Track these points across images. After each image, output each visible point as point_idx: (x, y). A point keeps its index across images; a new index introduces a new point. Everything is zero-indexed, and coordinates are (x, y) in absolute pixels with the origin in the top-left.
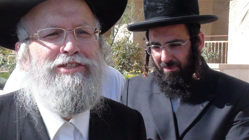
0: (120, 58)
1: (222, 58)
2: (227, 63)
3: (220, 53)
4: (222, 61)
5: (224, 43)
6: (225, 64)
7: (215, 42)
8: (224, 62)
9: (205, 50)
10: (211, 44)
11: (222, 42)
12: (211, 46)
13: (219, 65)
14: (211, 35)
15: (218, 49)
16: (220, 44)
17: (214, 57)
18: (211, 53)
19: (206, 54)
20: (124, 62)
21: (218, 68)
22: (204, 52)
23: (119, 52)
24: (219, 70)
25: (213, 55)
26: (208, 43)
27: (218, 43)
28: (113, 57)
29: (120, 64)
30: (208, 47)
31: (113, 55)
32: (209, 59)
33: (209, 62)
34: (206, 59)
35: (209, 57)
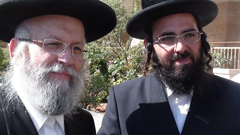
0: (135, 62)
1: (235, 63)
2: (239, 69)
3: (233, 59)
4: (235, 66)
5: (237, 50)
6: (238, 69)
7: (228, 48)
8: (236, 68)
9: (218, 55)
10: (225, 50)
11: (235, 48)
12: (225, 52)
13: (229, 70)
14: (226, 42)
15: (231, 55)
16: (234, 50)
17: (227, 63)
18: (224, 59)
19: (219, 60)
20: (139, 66)
21: (228, 73)
22: (217, 58)
23: (133, 56)
24: (229, 76)
25: (226, 61)
26: (221, 50)
27: (231, 49)
28: (128, 61)
29: (134, 68)
30: (221, 53)
31: (128, 59)
32: (222, 65)
33: (222, 68)
34: (219, 65)
35: (222, 62)
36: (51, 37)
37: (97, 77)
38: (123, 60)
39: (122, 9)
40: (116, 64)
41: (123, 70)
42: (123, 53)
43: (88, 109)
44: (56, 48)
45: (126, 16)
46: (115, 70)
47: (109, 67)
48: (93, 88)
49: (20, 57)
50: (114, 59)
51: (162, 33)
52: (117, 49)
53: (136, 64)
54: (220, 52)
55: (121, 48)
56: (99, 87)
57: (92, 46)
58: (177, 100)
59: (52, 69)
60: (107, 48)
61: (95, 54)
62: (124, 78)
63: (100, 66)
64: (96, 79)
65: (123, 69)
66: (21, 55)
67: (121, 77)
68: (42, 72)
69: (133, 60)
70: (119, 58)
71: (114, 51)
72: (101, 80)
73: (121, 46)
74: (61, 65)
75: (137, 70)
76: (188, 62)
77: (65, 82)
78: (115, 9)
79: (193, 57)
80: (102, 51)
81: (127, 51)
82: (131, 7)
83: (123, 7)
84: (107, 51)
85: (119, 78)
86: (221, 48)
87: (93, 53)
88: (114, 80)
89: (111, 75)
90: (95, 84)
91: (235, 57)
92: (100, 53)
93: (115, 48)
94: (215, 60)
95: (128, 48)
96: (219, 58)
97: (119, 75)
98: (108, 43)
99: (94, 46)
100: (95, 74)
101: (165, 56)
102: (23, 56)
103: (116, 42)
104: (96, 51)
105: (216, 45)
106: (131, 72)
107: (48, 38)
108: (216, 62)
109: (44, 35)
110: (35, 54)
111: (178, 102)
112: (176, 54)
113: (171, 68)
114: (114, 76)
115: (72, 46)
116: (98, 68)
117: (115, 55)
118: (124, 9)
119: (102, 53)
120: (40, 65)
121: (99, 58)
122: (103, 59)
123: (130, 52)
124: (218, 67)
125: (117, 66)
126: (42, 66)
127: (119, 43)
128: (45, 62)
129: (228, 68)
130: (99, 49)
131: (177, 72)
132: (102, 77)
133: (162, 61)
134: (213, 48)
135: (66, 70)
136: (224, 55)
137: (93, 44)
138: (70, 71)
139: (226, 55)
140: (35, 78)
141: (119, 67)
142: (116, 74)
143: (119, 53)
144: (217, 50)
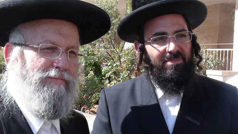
0: (128, 64)
1: (227, 65)
2: (232, 70)
3: (226, 60)
4: (227, 68)
5: (230, 51)
6: (230, 71)
7: (221, 50)
8: (229, 69)
9: (211, 57)
10: (217, 52)
11: (228, 50)
12: (217, 54)
13: (222, 72)
14: (218, 43)
15: (224, 56)
16: (226, 51)
17: (220, 65)
18: (217, 61)
19: (212, 62)
20: (133, 68)
21: (221, 75)
22: (210, 59)
23: (127, 58)
24: (222, 77)
25: (219, 62)
26: (214, 51)
27: (223, 51)
28: (122, 63)
29: (128, 70)
30: (214, 54)
31: (121, 61)
32: (215, 66)
33: (215, 69)
34: (211, 66)
35: (215, 64)
36: (46, 41)
37: (92, 79)
38: (117, 62)
39: (115, 11)
40: (110, 65)
41: (116, 72)
42: (117, 55)
43: (82, 111)
44: (52, 53)
45: (120, 19)
46: (109, 72)
47: (103, 69)
48: (87, 90)
49: (16, 61)
50: (108, 61)
51: (154, 33)
52: (111, 51)
53: (130, 66)
54: (212, 54)
55: (114, 50)
56: (93, 89)
57: (86, 48)
58: (168, 102)
59: (49, 74)
60: (101, 50)
61: (88, 56)
62: (118, 80)
63: (94, 68)
64: (90, 81)
65: (117, 70)
66: (17, 59)
67: (115, 79)
68: (38, 77)
69: (127, 62)
70: (113, 60)
71: (108, 53)
72: (95, 82)
73: (114, 48)
74: (57, 70)
75: (130, 72)
76: (180, 62)
77: (61, 87)
78: (109, 12)
79: (184, 57)
80: (96, 53)
81: (121, 53)
82: (125, 9)
83: (117, 10)
84: (101, 53)
85: (113, 80)
86: (214, 50)
87: (87, 55)
88: (107, 81)
89: (105, 77)
90: (89, 86)
91: (227, 58)
92: (94, 55)
93: (109, 50)
94: (207, 61)
95: (122, 51)
96: (212, 60)
97: (113, 77)
98: (102, 45)
99: (87, 49)
100: (89, 76)
101: (157, 57)
102: (18, 61)
103: (110, 44)
104: (89, 53)
105: (209, 47)
106: (124, 74)
107: (44, 42)
108: (209, 64)
109: (39, 40)
110: (31, 59)
111: (168, 103)
112: (168, 54)
113: (163, 68)
114: (108, 78)
115: (68, 50)
116: (91, 70)
117: (109, 58)
118: (118, 11)
119: (96, 55)
120: (35, 70)
121: (92, 60)
122: (97, 61)
123: (123, 54)
124: (210, 68)
125: (111, 67)
126: (38, 71)
127: (112, 45)
128: (41, 66)
129: (221, 70)
130: (93, 51)
131: (169, 72)
132: (96, 78)
133: (154, 61)
134: (206, 49)
135: (61, 75)
136: (217, 57)
137: (87, 46)
138: (66, 76)
139: (219, 57)
140: (31, 83)
141: (113, 69)
142: (110, 76)
143: (113, 55)
144: (209, 51)
